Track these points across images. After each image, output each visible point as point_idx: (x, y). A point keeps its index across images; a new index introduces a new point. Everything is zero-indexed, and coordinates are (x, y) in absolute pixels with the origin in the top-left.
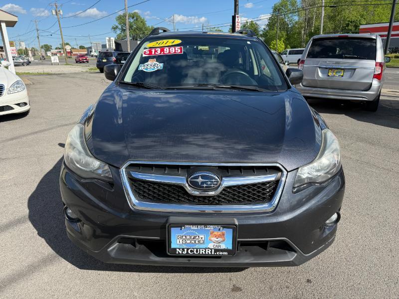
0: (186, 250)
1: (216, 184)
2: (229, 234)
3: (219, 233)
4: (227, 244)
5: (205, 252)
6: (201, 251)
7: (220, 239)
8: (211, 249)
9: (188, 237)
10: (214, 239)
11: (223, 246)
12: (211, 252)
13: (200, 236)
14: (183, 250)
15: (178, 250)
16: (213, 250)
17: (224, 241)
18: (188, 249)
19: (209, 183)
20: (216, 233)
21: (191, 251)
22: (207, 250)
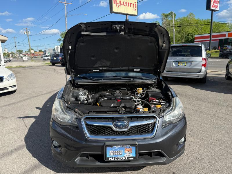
0: (114, 158)
1: (127, 125)
2: (134, 149)
3: (129, 149)
4: (133, 154)
5: (123, 159)
6: (121, 159)
7: (130, 152)
8: (126, 157)
9: (115, 152)
10: (127, 152)
11: (131, 156)
12: (126, 158)
13: (120, 151)
14: (112, 158)
15: (110, 158)
16: (127, 158)
17: (131, 153)
18: (115, 158)
19: (123, 125)
20: (128, 149)
21: (116, 159)
22: (124, 158)
